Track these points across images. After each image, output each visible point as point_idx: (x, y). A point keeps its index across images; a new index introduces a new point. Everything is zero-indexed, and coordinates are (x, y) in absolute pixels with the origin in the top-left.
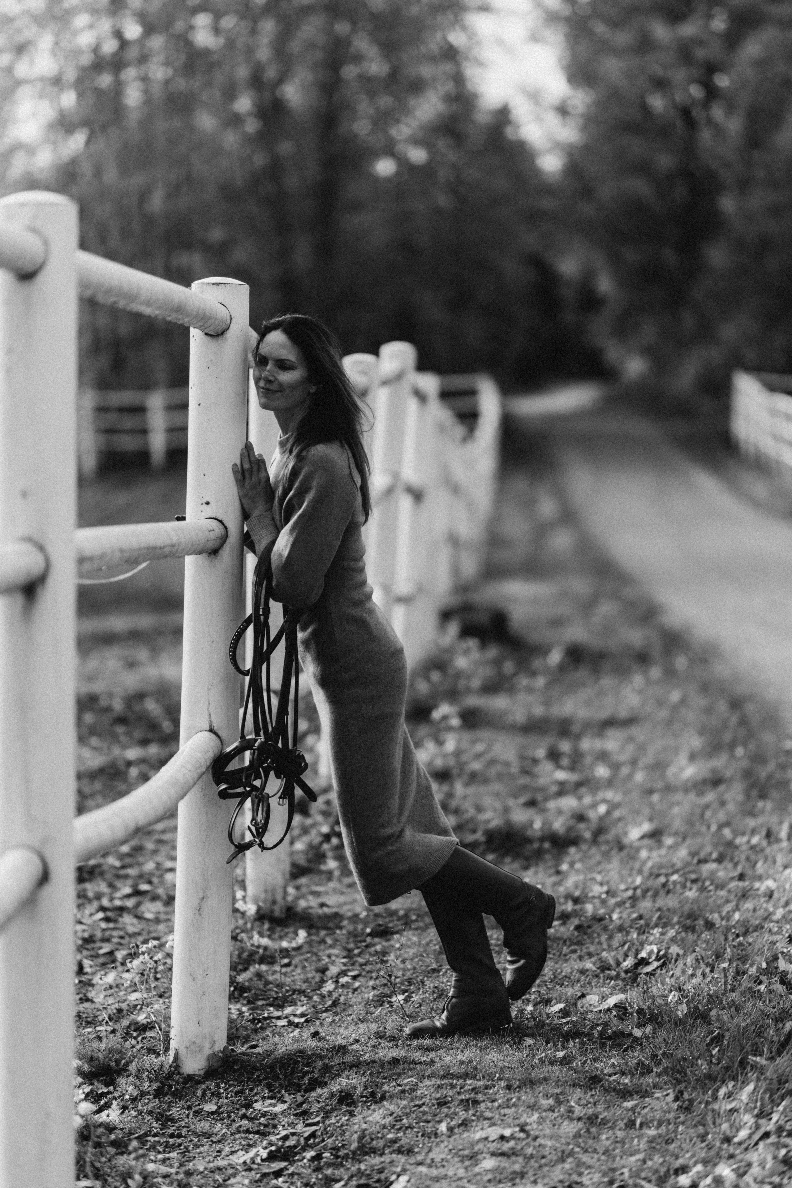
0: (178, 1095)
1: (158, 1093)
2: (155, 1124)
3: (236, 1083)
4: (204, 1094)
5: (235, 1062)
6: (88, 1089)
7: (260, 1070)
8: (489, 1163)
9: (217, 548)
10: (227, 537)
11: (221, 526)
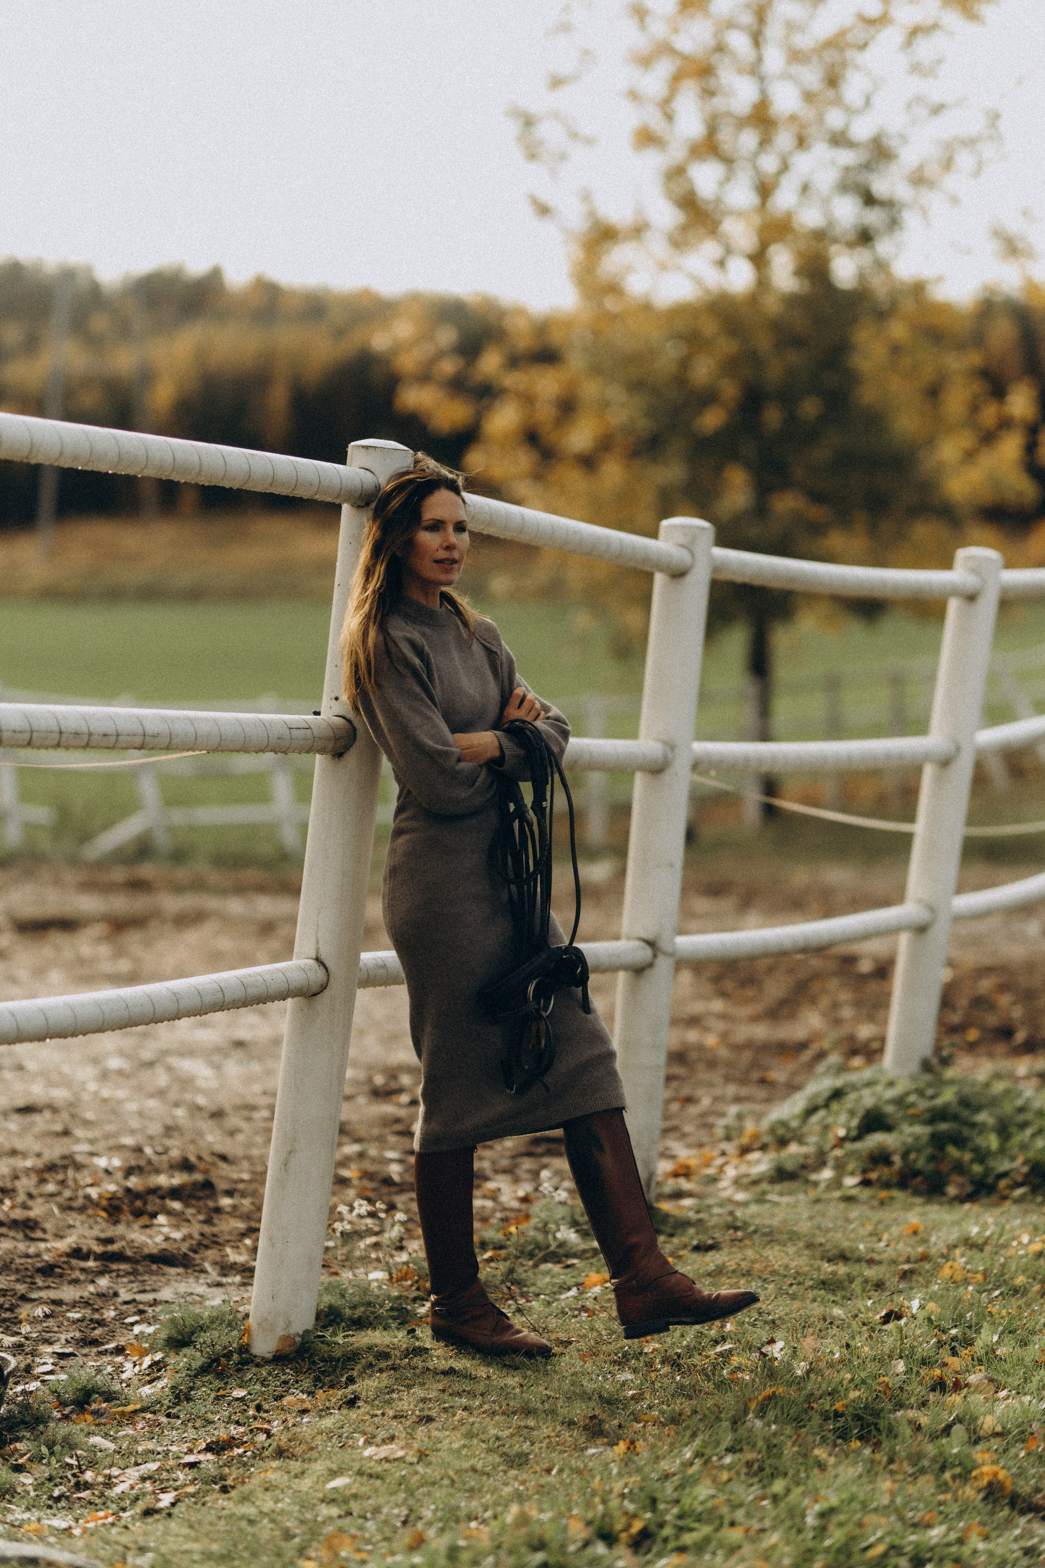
0: (220, 1375)
1: (204, 1370)
2: (166, 1402)
3: (291, 1372)
4: (250, 1380)
5: (309, 1349)
6: (158, 1356)
7: (327, 1361)
8: (338, 1482)
9: (341, 750)
10: (355, 739)
11: (348, 725)
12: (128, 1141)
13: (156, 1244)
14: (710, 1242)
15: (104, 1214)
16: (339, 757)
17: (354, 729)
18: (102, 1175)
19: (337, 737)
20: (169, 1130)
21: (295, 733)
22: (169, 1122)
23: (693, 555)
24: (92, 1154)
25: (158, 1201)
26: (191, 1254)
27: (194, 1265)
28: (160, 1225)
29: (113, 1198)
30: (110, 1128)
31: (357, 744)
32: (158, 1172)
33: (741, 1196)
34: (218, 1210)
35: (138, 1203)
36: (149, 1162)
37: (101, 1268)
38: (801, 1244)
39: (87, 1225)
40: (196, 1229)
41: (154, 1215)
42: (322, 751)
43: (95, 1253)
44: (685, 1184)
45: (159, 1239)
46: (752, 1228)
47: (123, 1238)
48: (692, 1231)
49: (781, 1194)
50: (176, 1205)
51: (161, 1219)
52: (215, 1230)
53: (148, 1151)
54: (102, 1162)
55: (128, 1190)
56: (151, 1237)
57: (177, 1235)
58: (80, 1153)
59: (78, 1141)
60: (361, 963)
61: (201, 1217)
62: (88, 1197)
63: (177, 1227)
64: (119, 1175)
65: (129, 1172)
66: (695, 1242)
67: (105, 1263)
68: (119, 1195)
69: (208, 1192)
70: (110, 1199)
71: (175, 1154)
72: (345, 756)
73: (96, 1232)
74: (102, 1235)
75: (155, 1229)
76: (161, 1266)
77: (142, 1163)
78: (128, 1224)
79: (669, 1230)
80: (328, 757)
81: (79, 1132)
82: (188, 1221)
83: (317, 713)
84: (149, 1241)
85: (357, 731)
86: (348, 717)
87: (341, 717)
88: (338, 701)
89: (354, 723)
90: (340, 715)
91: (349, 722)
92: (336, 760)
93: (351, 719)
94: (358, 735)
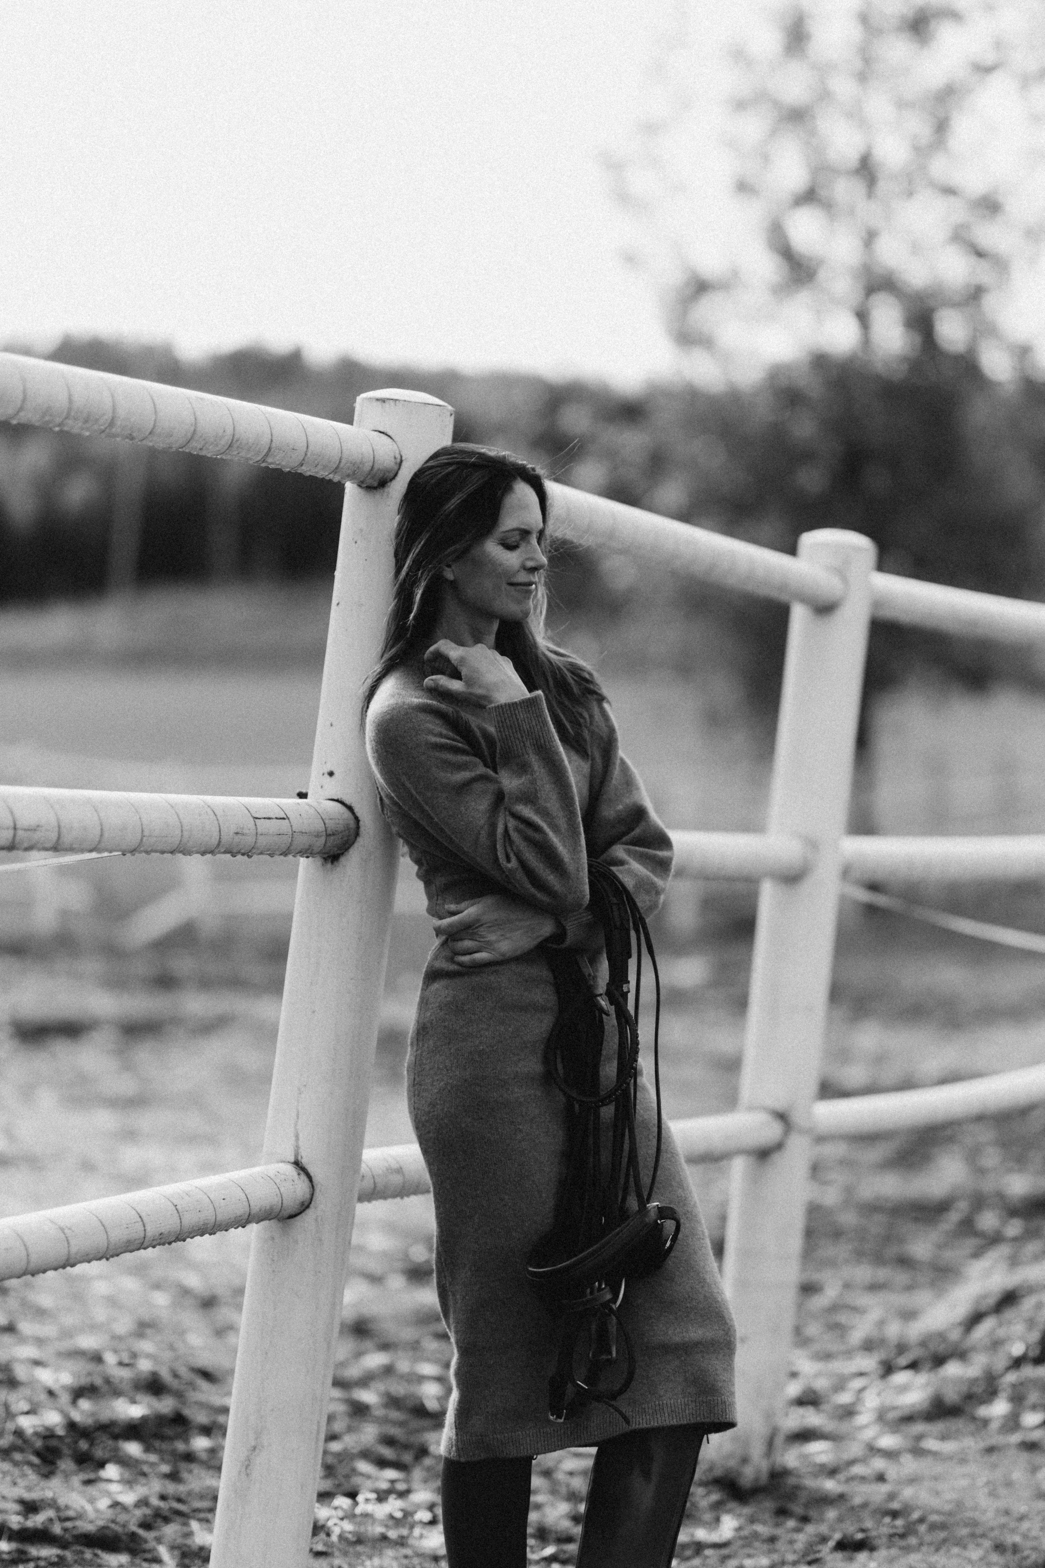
9: (336, 851)
10: (357, 834)
11: (347, 814)
12: (88, 1342)
13: (97, 1511)
14: (860, 1536)
15: (35, 1460)
16: (332, 863)
17: (357, 820)
18: (43, 1397)
19: (329, 832)
20: (143, 1328)
21: (263, 825)
22: (145, 1314)
23: (845, 580)
24: (37, 1363)
25: (110, 1442)
26: (141, 1532)
27: (144, 1551)
28: (109, 1481)
29: (48, 1435)
30: (69, 1320)
31: (360, 841)
32: (117, 1393)
33: (888, 1441)
34: (189, 1457)
35: (83, 1445)
36: (108, 1381)
37: (15, 1555)
38: (987, 1544)
39: (8, 1479)
40: (151, 1489)
41: (102, 1465)
42: (307, 852)
43: (10, 1529)
44: (812, 1418)
45: (103, 1504)
46: (915, 1515)
47: (53, 1504)
48: (831, 1514)
49: (943, 1438)
50: (133, 1448)
51: (111, 1471)
52: (182, 1489)
53: (110, 1359)
54: (46, 1376)
55: (72, 1426)
56: (92, 1501)
57: (128, 1498)
58: (22, 1361)
59: (23, 1340)
60: (363, 1165)
61: (165, 1468)
62: (19, 1433)
63: (129, 1483)
64: (65, 1398)
65: (79, 1393)
66: (837, 1536)
67: (20, 1546)
68: (60, 1432)
69: (179, 1429)
70: (45, 1438)
71: (145, 1366)
72: (343, 859)
73: (20, 1492)
74: (28, 1496)
75: (103, 1486)
76: (99, 1552)
77: (98, 1381)
78: (67, 1476)
79: (798, 1510)
80: (318, 861)
81: (26, 1327)
82: (144, 1475)
83: (302, 795)
84: (88, 1508)
85: (361, 823)
86: (348, 802)
87: (337, 801)
88: (334, 777)
89: (356, 810)
90: (336, 798)
91: (350, 808)
92: (329, 865)
93: (353, 805)
94: (362, 829)
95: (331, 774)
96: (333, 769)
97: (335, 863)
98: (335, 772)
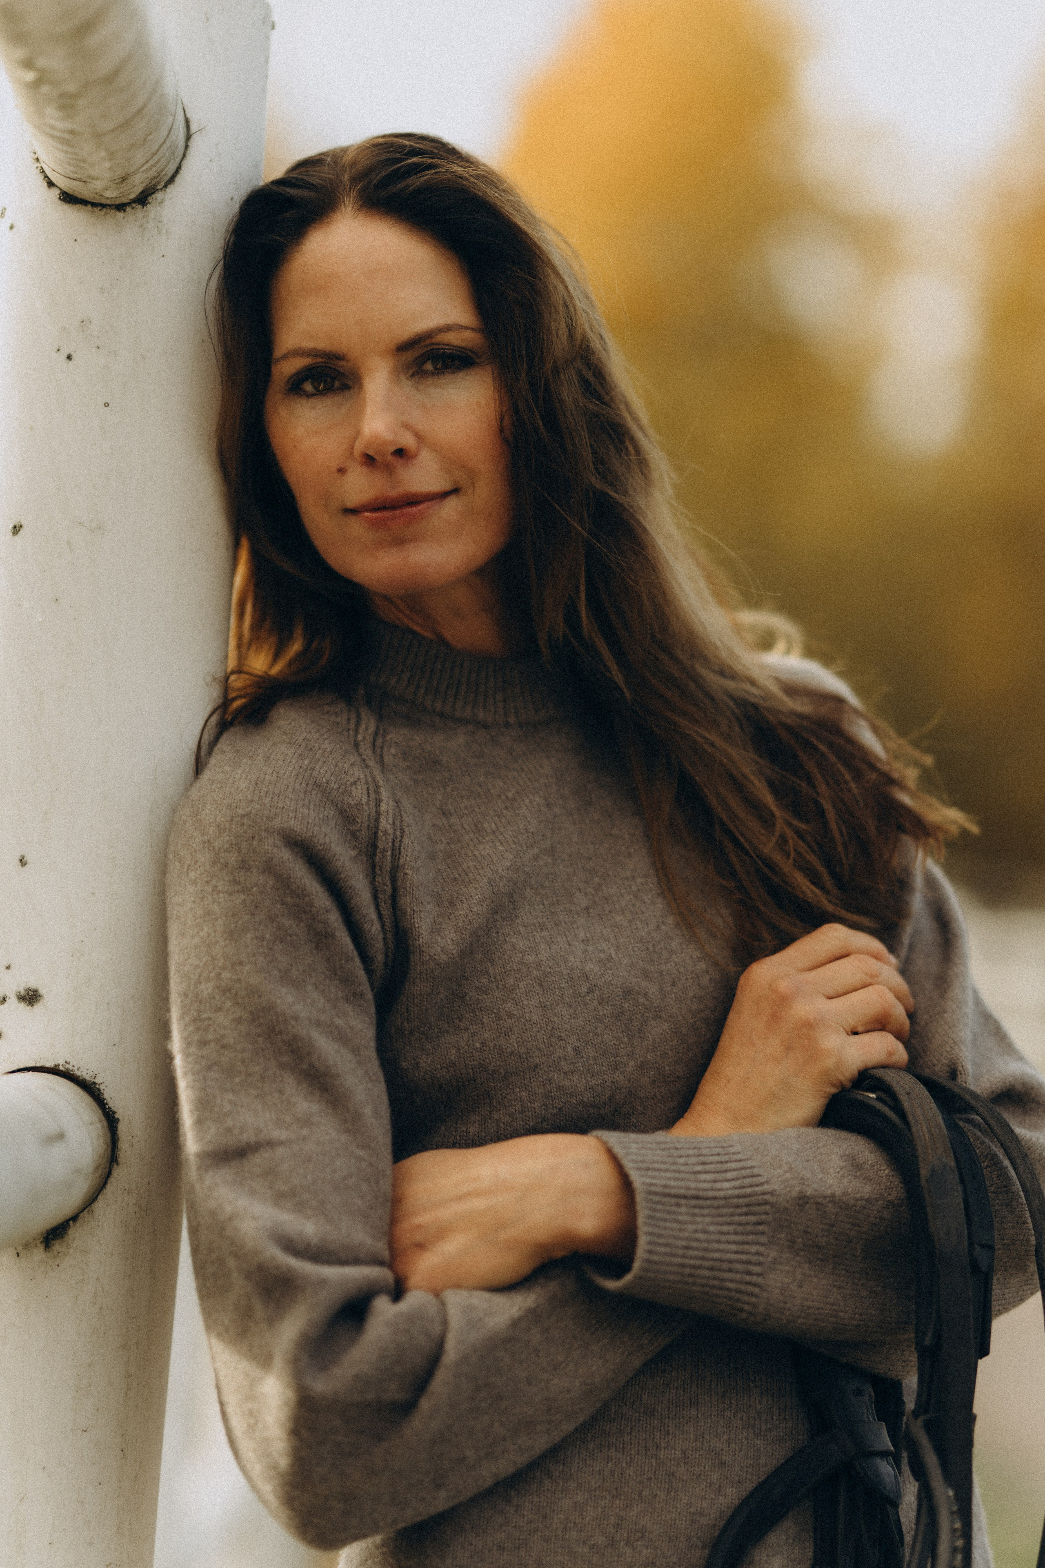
10: (113, 1158)
11: (81, 1103)
16: (49, 1249)
17: (110, 1119)
31: (120, 1175)
85: (122, 1127)
86: (85, 1074)
87: (54, 1071)
88: (38, 1007)
89: (108, 1094)
90: (49, 1064)
91: (90, 1088)
92: (39, 1253)
93: (97, 1081)
94: (124, 1144)
95: (31, 997)
96: (33, 985)
97: (57, 1246)
98: (42, 991)
